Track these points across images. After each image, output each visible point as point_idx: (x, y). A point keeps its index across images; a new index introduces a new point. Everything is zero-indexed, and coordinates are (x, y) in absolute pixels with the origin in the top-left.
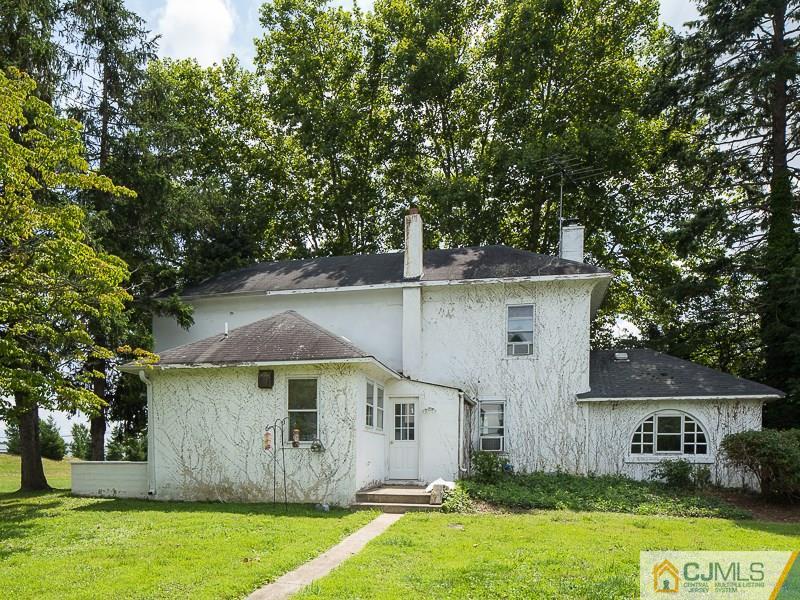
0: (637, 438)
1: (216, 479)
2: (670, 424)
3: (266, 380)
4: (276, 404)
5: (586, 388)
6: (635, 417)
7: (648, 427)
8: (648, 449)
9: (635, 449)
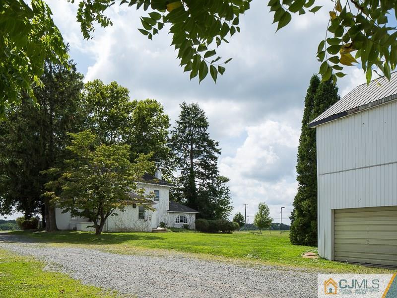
0: (176, 220)
1: (123, 227)
2: (182, 217)
3: (134, 206)
4: (136, 211)
5: (168, 209)
6: (176, 216)
7: (178, 218)
8: (178, 222)
9: (176, 222)
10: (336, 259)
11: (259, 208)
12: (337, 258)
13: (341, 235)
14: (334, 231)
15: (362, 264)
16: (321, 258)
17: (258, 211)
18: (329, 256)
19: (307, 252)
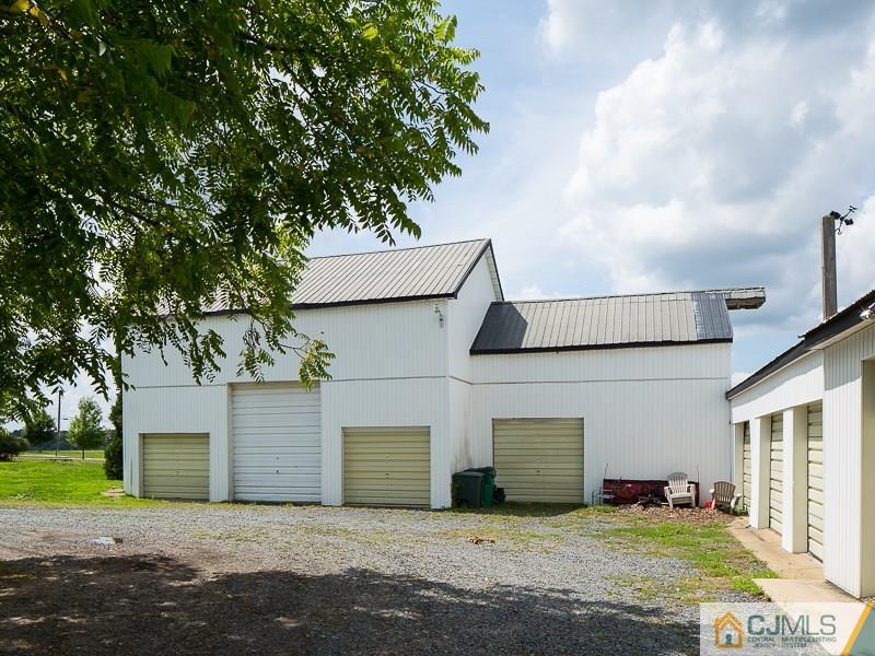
10: (145, 496)
11: (80, 408)
12: (147, 495)
13: (152, 465)
14: (143, 460)
15: (166, 499)
16: (128, 495)
17: (78, 413)
18: (136, 492)
19: (114, 489)
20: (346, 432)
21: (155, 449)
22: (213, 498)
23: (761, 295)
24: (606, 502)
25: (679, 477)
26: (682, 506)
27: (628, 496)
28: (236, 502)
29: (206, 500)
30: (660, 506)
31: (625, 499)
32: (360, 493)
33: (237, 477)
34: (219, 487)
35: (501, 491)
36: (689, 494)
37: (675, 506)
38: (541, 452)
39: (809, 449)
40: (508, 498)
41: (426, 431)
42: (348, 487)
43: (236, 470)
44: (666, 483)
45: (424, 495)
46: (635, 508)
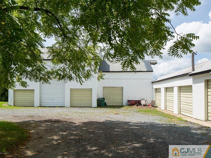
13: (17, 98)
14: (14, 96)
16: (9, 105)
19: (5, 104)
20: (71, 90)
21: (18, 94)
22: (35, 106)
23: (156, 62)
24: (128, 105)
25: (143, 99)
26: (145, 106)
27: (133, 104)
28: (41, 107)
29: (33, 106)
30: (140, 106)
31: (132, 104)
32: (74, 104)
33: (41, 100)
34: (37, 103)
35: (105, 103)
36: (146, 103)
37: (143, 106)
38: (114, 94)
39: (180, 94)
40: (107, 105)
41: (91, 90)
42: (71, 103)
43: (41, 99)
44: (141, 101)
45: (91, 104)
46: (135, 106)
